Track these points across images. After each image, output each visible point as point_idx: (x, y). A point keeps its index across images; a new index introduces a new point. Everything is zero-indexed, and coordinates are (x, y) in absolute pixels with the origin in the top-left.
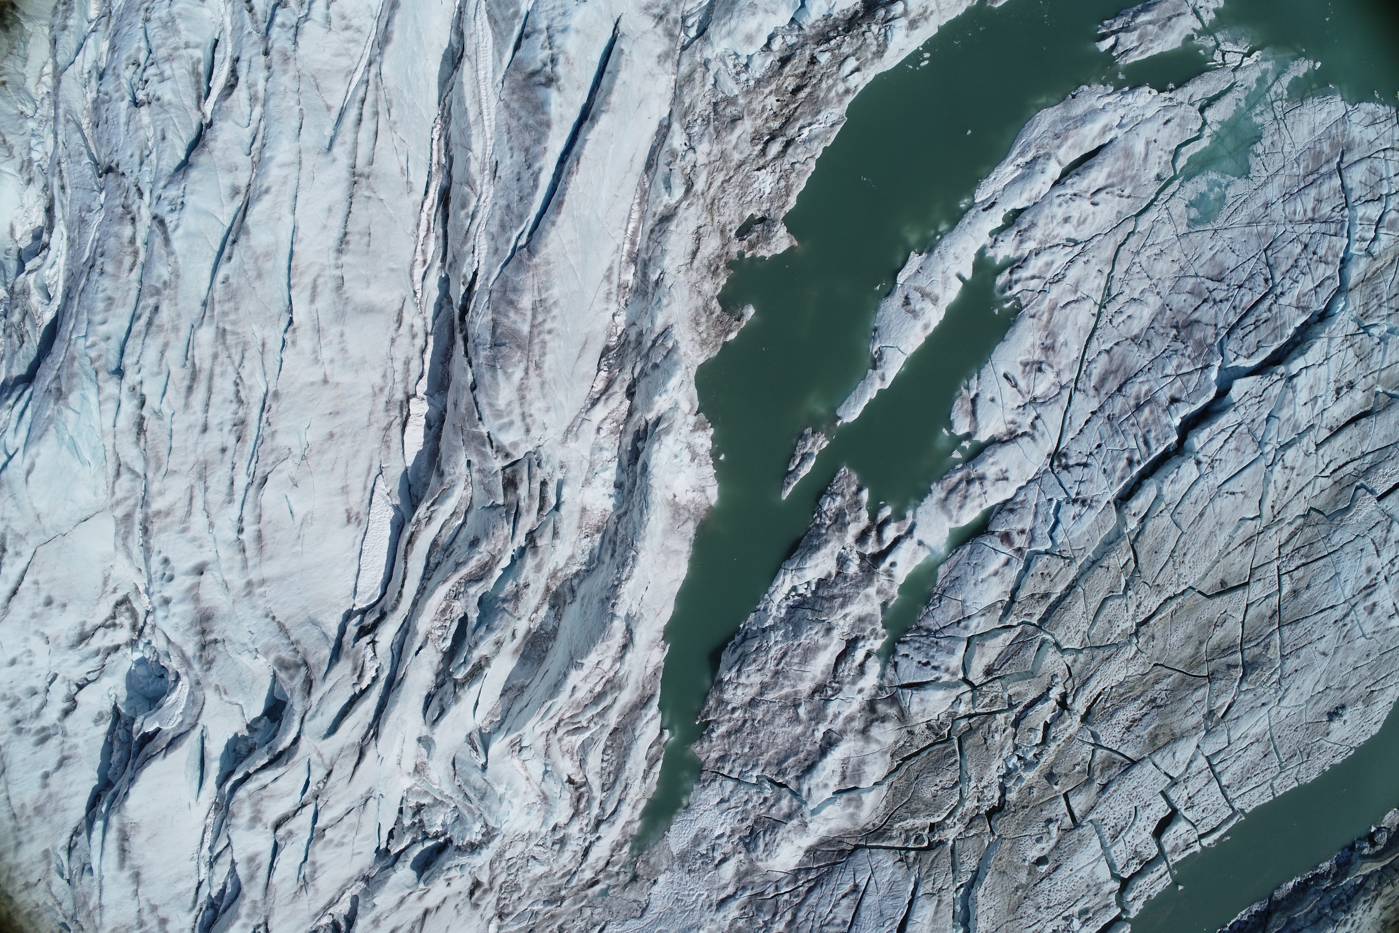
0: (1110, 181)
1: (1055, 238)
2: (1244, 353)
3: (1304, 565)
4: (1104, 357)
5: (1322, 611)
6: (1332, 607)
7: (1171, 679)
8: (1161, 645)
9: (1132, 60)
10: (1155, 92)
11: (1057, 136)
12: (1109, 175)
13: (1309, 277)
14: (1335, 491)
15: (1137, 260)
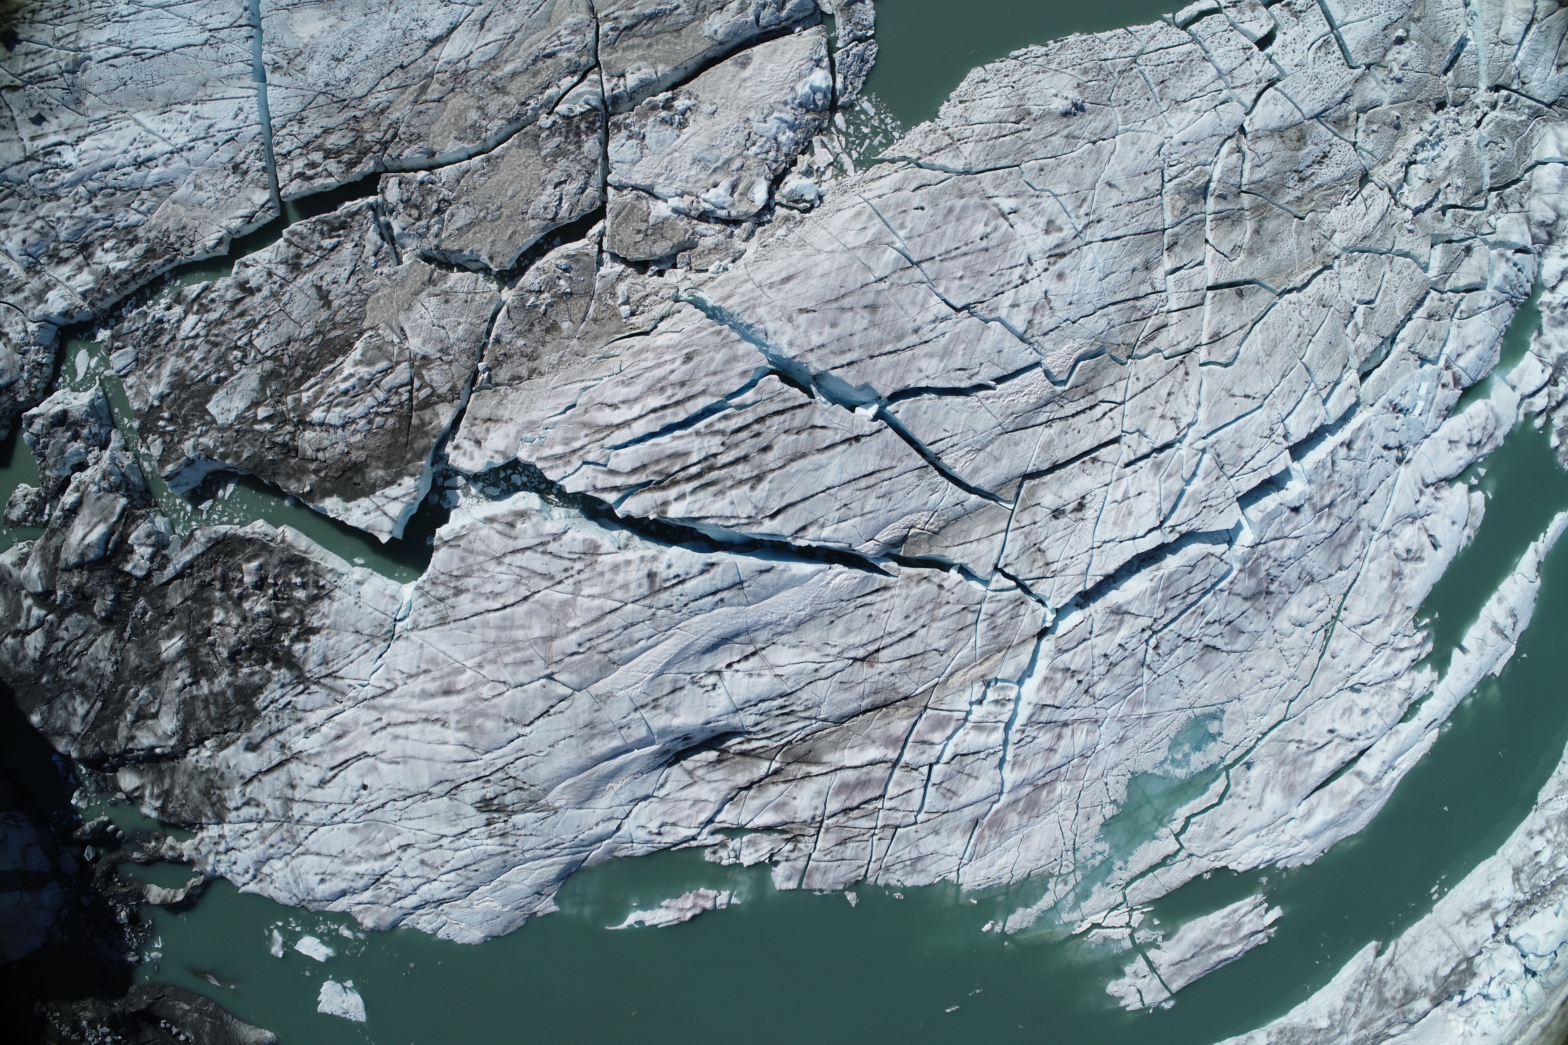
0: (1310, 757)
1: (1376, 693)
2: (1213, 560)
3: (1137, 298)
4: (1346, 563)
5: (1118, 238)
6: (1104, 240)
7: (1288, 198)
8: (1303, 239)
9: (1248, 900)
10: (1232, 866)
11: (1359, 803)
12: (1311, 764)
13: (1097, 652)
14: (1095, 383)
15: (1293, 670)
